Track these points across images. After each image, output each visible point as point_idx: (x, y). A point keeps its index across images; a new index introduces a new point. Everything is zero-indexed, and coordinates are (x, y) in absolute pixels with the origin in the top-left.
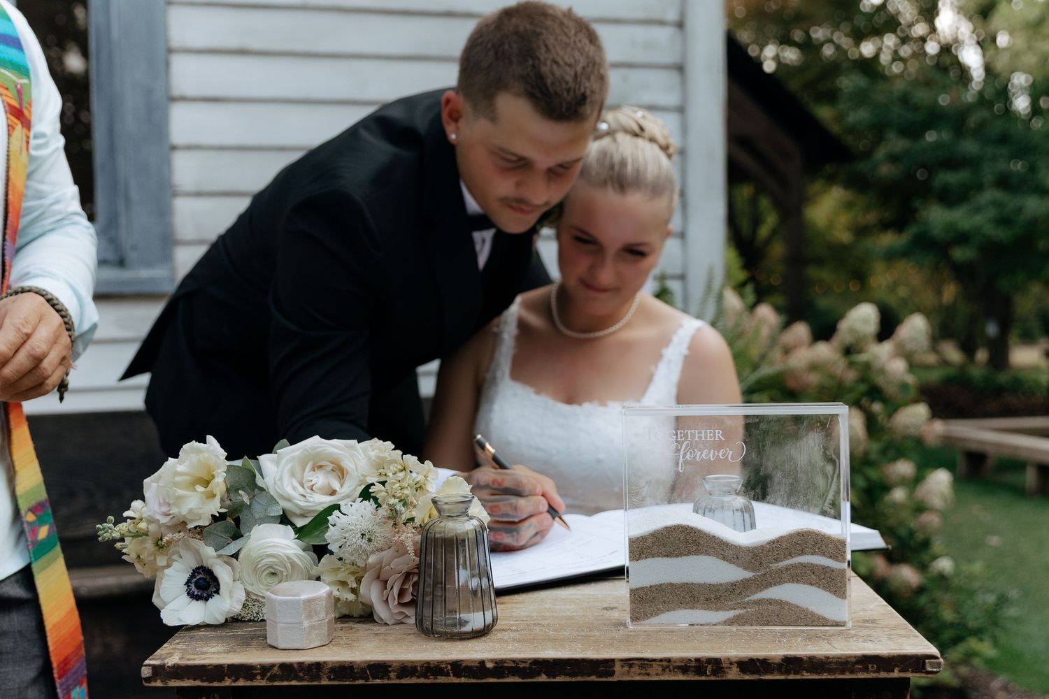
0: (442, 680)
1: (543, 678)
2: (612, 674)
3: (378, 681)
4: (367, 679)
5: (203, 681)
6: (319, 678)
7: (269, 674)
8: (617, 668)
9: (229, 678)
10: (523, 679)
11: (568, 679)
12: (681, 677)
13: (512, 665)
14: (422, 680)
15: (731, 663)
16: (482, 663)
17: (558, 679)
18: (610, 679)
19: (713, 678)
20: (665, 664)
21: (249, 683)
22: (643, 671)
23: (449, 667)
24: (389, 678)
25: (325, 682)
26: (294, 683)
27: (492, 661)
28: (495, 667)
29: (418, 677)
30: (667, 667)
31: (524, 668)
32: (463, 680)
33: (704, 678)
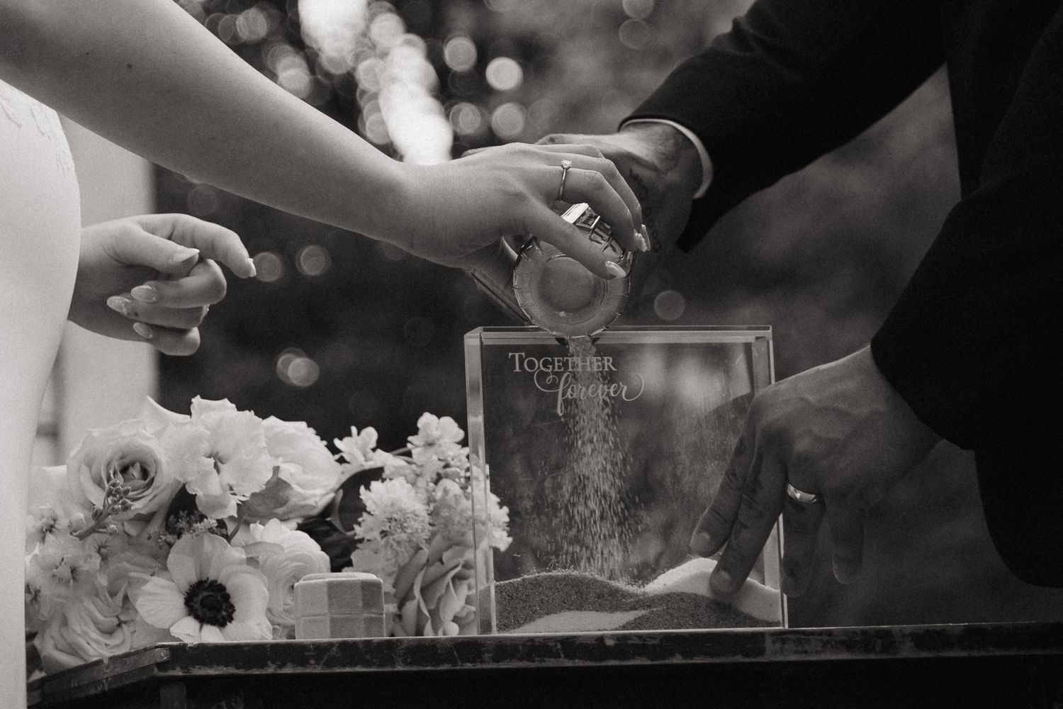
0: (551, 663)
1: (677, 660)
2: (761, 652)
3: (469, 666)
4: (454, 663)
5: (238, 667)
6: (393, 663)
7: (325, 658)
8: (768, 644)
9: (273, 662)
10: (653, 660)
11: (708, 660)
12: (844, 656)
13: (636, 642)
14: (525, 664)
15: (904, 636)
16: (601, 639)
17: (698, 660)
18: (759, 659)
19: (884, 657)
20: (825, 638)
21: (299, 670)
22: (800, 648)
23: (559, 646)
24: (482, 662)
25: (399, 668)
26: (358, 669)
27: (612, 637)
28: (616, 646)
29: (520, 660)
30: (828, 642)
31: (654, 646)
32: (578, 663)
33: (872, 656)
